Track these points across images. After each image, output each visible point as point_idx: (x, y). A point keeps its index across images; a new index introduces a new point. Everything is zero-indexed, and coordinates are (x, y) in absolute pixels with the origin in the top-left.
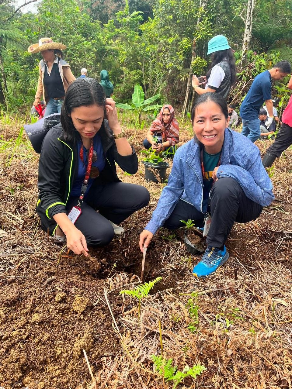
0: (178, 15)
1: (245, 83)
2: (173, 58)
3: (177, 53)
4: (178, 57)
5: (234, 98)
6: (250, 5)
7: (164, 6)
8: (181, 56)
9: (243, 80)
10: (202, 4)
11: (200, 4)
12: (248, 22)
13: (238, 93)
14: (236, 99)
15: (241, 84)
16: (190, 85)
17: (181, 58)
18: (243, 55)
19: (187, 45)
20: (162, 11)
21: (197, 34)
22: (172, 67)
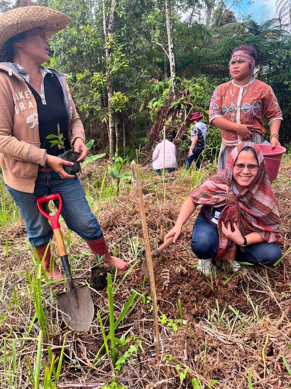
0: (83, 46)
1: (186, 112)
2: (86, 98)
3: (90, 91)
4: (92, 97)
5: (178, 131)
6: (169, 24)
7: (62, 38)
8: (96, 94)
9: (183, 109)
10: (107, 33)
11: (105, 34)
12: (171, 45)
13: (182, 125)
14: (181, 132)
15: (181, 113)
16: (113, 126)
17: (97, 96)
18: (174, 82)
19: (101, 80)
20: (61, 43)
21: (109, 67)
22: (88, 108)
